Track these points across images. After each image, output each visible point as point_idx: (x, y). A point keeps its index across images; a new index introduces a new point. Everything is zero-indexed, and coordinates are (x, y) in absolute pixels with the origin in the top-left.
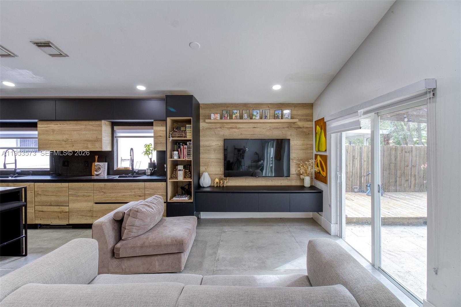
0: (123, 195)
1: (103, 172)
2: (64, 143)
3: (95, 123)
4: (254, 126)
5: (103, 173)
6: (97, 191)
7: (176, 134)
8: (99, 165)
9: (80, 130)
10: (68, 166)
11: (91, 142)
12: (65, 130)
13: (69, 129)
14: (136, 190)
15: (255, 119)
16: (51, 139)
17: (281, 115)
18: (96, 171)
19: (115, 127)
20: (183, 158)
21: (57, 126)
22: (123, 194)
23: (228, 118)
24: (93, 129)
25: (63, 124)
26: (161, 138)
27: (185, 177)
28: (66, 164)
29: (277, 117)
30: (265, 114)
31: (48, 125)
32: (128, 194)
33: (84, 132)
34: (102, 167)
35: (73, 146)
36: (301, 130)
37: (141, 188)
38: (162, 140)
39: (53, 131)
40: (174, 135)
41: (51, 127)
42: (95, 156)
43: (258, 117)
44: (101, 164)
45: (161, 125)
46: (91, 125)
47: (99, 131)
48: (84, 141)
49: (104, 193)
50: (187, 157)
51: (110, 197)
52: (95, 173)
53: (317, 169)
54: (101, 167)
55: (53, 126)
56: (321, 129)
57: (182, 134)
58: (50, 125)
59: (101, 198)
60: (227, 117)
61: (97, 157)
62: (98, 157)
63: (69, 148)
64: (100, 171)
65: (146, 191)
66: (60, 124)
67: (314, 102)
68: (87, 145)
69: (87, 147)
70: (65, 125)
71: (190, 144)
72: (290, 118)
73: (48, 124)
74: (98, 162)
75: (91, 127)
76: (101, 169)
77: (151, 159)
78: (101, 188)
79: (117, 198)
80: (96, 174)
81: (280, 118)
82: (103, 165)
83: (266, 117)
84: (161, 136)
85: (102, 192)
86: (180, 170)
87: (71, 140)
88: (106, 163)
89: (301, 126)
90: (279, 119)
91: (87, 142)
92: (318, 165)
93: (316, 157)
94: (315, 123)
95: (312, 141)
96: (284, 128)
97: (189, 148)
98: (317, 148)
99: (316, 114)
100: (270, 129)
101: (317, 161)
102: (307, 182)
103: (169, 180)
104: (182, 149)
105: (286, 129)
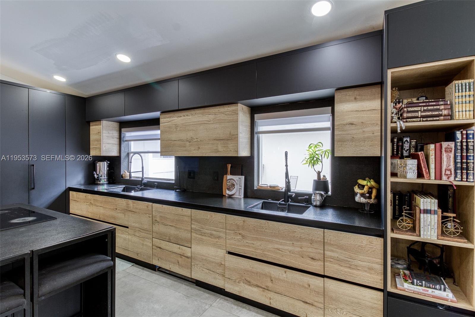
0: (277, 249)
1: (238, 192)
2: (188, 143)
3: (229, 108)
5: (238, 194)
6: (232, 230)
7: (417, 111)
8: (233, 180)
9: (207, 123)
10: (194, 178)
11: (222, 141)
12: (190, 124)
13: (195, 122)
14: (304, 244)
16: (173, 139)
18: (229, 189)
19: (256, 115)
20: (439, 178)
21: (180, 118)
22: (276, 246)
24: (225, 120)
25: (187, 115)
27: (443, 233)
28: (192, 175)
31: (171, 119)
32: (286, 248)
33: (213, 126)
34: (237, 184)
37: (316, 242)
39: (176, 126)
40: (410, 115)
41: (173, 121)
42: (228, 165)
44: (236, 178)
46: (222, 113)
47: (234, 122)
48: (213, 140)
49: (243, 236)
50: (456, 177)
51: (253, 247)
52: (228, 192)
54: (235, 183)
55: (176, 120)
57: (438, 110)
58: (173, 119)
59: (238, 246)
61: (229, 166)
62: (231, 167)
63: (194, 152)
64: (234, 190)
65: (327, 251)
66: (184, 116)
68: (217, 147)
69: (217, 149)
73: (170, 117)
74: (232, 174)
75: (222, 117)
76: (236, 186)
77: (319, 173)
78: (238, 226)
79: (265, 253)
80: (228, 195)
82: (238, 180)
85: (240, 234)
86: (427, 211)
87: (196, 140)
88: (243, 177)
91: (217, 142)
97: (462, 149)
103: (392, 234)
104: (433, 152)
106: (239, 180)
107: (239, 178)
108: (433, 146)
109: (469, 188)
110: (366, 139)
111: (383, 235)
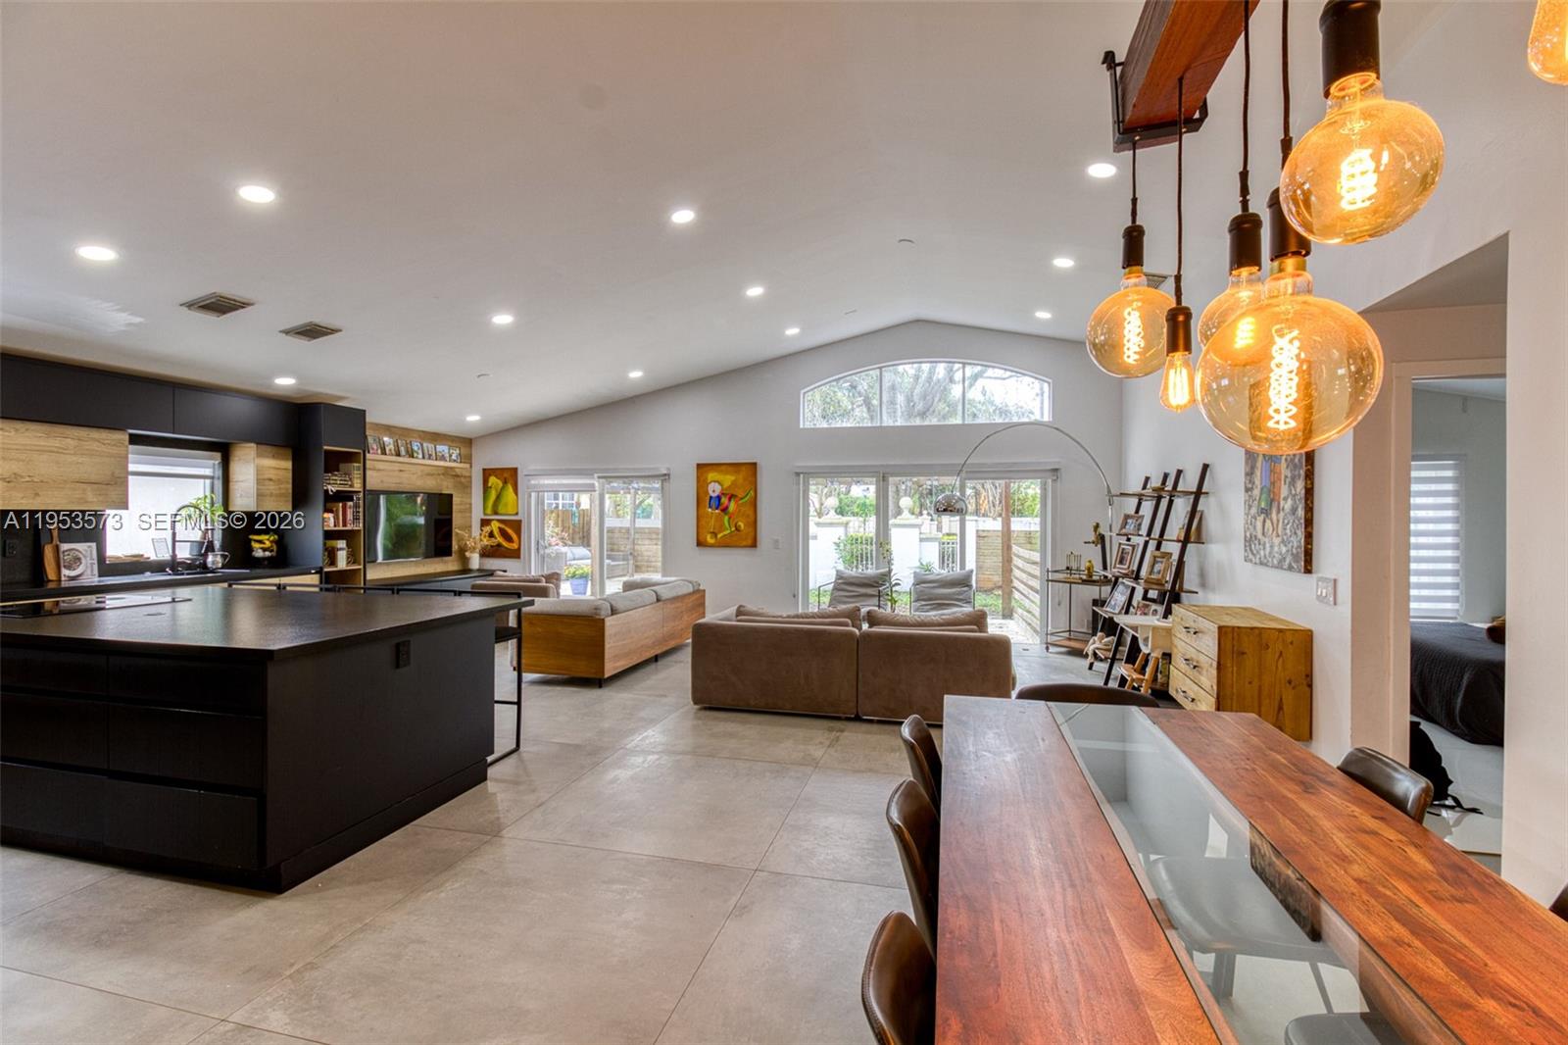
2: (3, 484)
3: (108, 435)
4: (399, 469)
5: (89, 572)
7: (337, 480)
8: (77, 550)
9: (61, 451)
11: (96, 486)
13: (24, 445)
15: (417, 458)
17: (448, 455)
18: (69, 568)
20: (345, 525)
23: (379, 451)
26: (271, 483)
27: (349, 563)
29: (443, 458)
30: (428, 451)
33: (70, 459)
34: (85, 557)
35: (37, 495)
36: (458, 479)
38: (272, 487)
40: (333, 481)
43: (420, 456)
44: (81, 547)
46: (93, 439)
47: (120, 457)
48: (74, 482)
50: (353, 525)
52: (66, 572)
53: (486, 542)
54: (81, 556)
56: (505, 482)
60: (374, 449)
63: (22, 501)
64: (81, 567)
67: (478, 438)
69: (82, 498)
70: (7, 434)
71: (359, 499)
72: (460, 460)
75: (95, 446)
76: (83, 561)
77: (206, 532)
81: (448, 459)
82: (86, 551)
83: (430, 455)
84: (273, 480)
86: (341, 549)
87: (28, 479)
88: (94, 545)
89: (459, 474)
90: (446, 460)
91: (85, 486)
92: (491, 535)
93: (485, 523)
94: (484, 470)
95: (471, 497)
96: (439, 475)
97: (356, 506)
98: (489, 511)
99: (486, 458)
100: (422, 476)
101: (487, 529)
102: (475, 561)
103: (326, 570)
104: (341, 509)
105: (442, 476)
106: (86, 549)
107: (89, 547)
108: (341, 505)
109: (359, 531)
110: (281, 495)
111: (319, 571)
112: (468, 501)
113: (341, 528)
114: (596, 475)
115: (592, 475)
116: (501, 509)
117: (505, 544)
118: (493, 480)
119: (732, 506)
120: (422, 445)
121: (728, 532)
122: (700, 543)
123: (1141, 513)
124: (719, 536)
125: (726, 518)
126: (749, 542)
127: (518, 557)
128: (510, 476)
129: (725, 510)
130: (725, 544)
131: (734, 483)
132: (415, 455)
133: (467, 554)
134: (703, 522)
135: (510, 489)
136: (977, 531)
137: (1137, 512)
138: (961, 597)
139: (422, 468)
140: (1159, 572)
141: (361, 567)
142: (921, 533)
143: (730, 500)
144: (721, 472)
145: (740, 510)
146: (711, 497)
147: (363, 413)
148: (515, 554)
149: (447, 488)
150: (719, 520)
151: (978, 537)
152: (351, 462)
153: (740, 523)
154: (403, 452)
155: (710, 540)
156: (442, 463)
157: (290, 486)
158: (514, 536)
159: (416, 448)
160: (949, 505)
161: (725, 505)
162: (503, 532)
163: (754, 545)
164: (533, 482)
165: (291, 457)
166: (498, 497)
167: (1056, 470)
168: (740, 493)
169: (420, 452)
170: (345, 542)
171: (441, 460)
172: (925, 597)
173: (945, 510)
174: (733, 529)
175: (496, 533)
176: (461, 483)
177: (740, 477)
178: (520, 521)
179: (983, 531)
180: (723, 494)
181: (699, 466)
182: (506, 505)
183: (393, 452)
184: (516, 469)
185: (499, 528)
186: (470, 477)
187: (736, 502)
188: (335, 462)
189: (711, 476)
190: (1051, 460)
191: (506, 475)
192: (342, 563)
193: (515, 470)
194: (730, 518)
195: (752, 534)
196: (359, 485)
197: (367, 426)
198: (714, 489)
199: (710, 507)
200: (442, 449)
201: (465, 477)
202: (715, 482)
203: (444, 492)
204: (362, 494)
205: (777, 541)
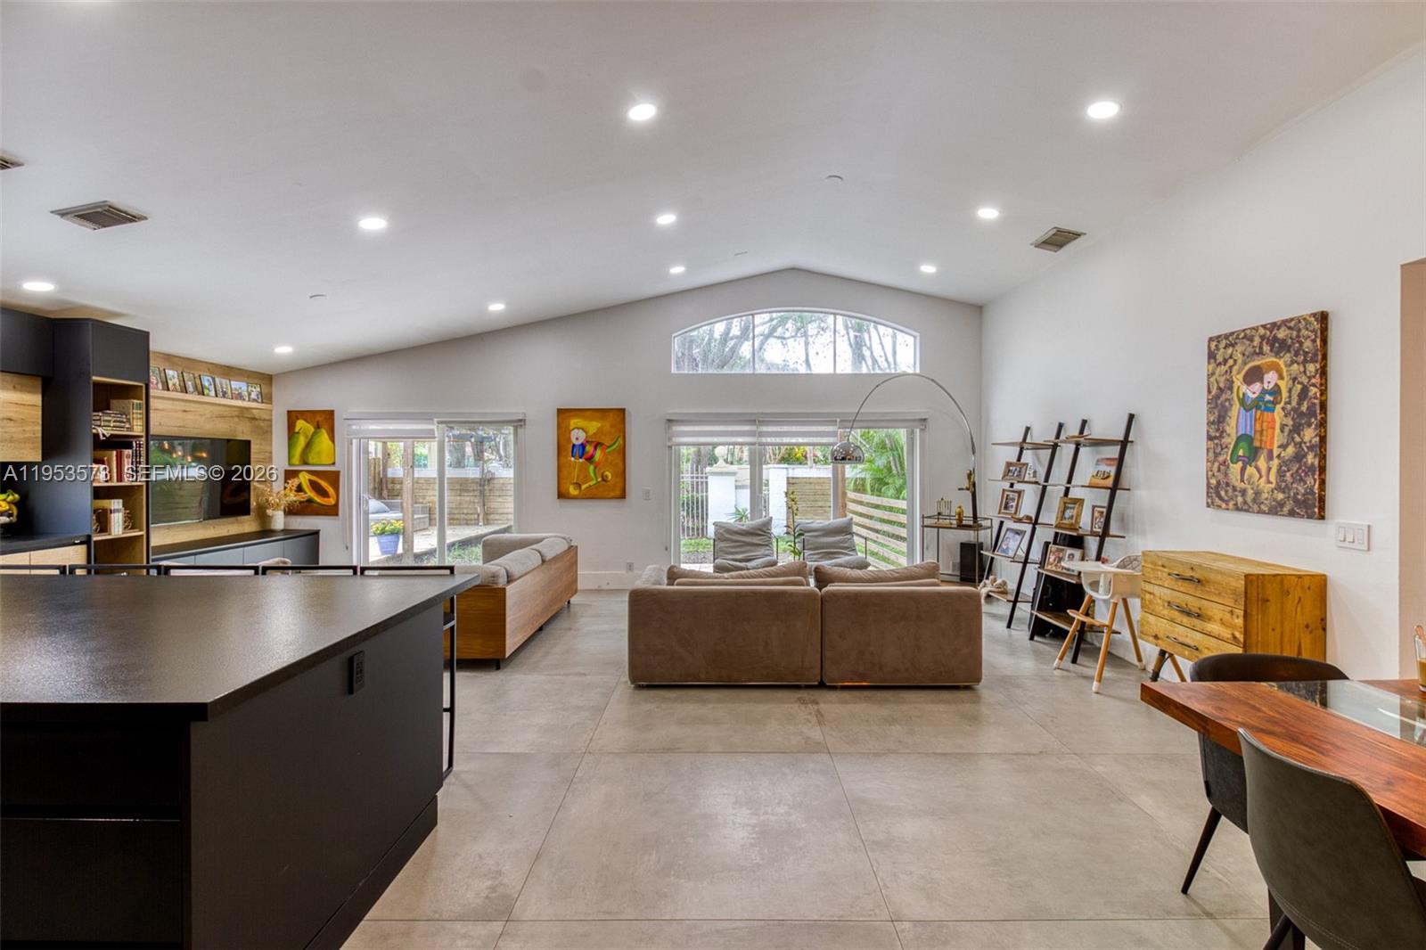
4: (184, 409)
7: (110, 421)
15: (208, 395)
17: (246, 394)
20: (120, 479)
23: (163, 387)
26: (12, 424)
27: (124, 528)
29: (240, 396)
30: (222, 387)
36: (256, 422)
38: (14, 430)
40: (104, 423)
43: (213, 393)
45: (11, 387)
53: (293, 497)
56: (318, 427)
57: (123, 421)
60: (157, 384)
67: (278, 374)
71: (139, 446)
72: (260, 400)
81: (247, 399)
83: (224, 393)
84: (11, 420)
86: (116, 512)
89: (257, 417)
90: (244, 400)
92: (299, 489)
93: (290, 475)
94: (289, 412)
95: (271, 445)
96: (232, 417)
97: (137, 455)
98: (296, 460)
99: (289, 398)
100: (212, 417)
101: (294, 482)
102: (279, 521)
103: (95, 539)
104: (114, 458)
105: (236, 419)
108: (114, 453)
109: (140, 487)
110: (25, 441)
111: (87, 541)
112: (268, 448)
113: (115, 483)
114: (436, 420)
115: (432, 419)
116: (311, 460)
117: (318, 499)
118: (301, 424)
119: (598, 455)
120: (214, 379)
121: (594, 482)
122: (562, 495)
123: (1022, 461)
124: (584, 487)
125: (591, 468)
126: (618, 493)
127: (336, 514)
128: (325, 420)
129: (590, 459)
130: (591, 496)
131: (600, 430)
132: (206, 392)
133: (269, 512)
134: (565, 472)
135: (324, 436)
136: (788, 478)
137: (1019, 460)
138: (846, 545)
139: (213, 408)
140: (1072, 517)
141: (143, 533)
142: (736, 481)
143: (595, 448)
144: (585, 418)
145: (606, 461)
146: (574, 446)
147: (144, 336)
148: (333, 511)
149: (242, 432)
150: (583, 469)
151: (788, 483)
152: (128, 398)
153: (607, 473)
154: (190, 385)
155: (573, 491)
156: (239, 403)
157: (40, 428)
158: (331, 490)
159: (206, 384)
160: (847, 454)
161: (590, 454)
162: (315, 487)
163: (623, 496)
164: (354, 427)
165: (40, 390)
166: (309, 445)
167: (925, 420)
168: (607, 441)
169: (212, 388)
170: (121, 501)
171: (237, 399)
172: (812, 546)
173: (843, 459)
174: (599, 480)
175: (306, 486)
176: (261, 428)
177: (607, 425)
178: (339, 472)
179: (793, 478)
180: (587, 442)
181: (560, 412)
182: (319, 453)
183: (178, 387)
184: (333, 411)
185: (310, 480)
186: (271, 420)
187: (603, 450)
188: (107, 397)
189: (574, 422)
190: (920, 411)
191: (319, 418)
192: (117, 528)
193: (332, 413)
194: (595, 468)
195: (621, 484)
196: (140, 428)
197: (151, 355)
198: (578, 437)
199: (573, 456)
200: (238, 385)
201: (264, 420)
202: (578, 428)
203: (238, 438)
204: (143, 439)
205: (648, 492)
